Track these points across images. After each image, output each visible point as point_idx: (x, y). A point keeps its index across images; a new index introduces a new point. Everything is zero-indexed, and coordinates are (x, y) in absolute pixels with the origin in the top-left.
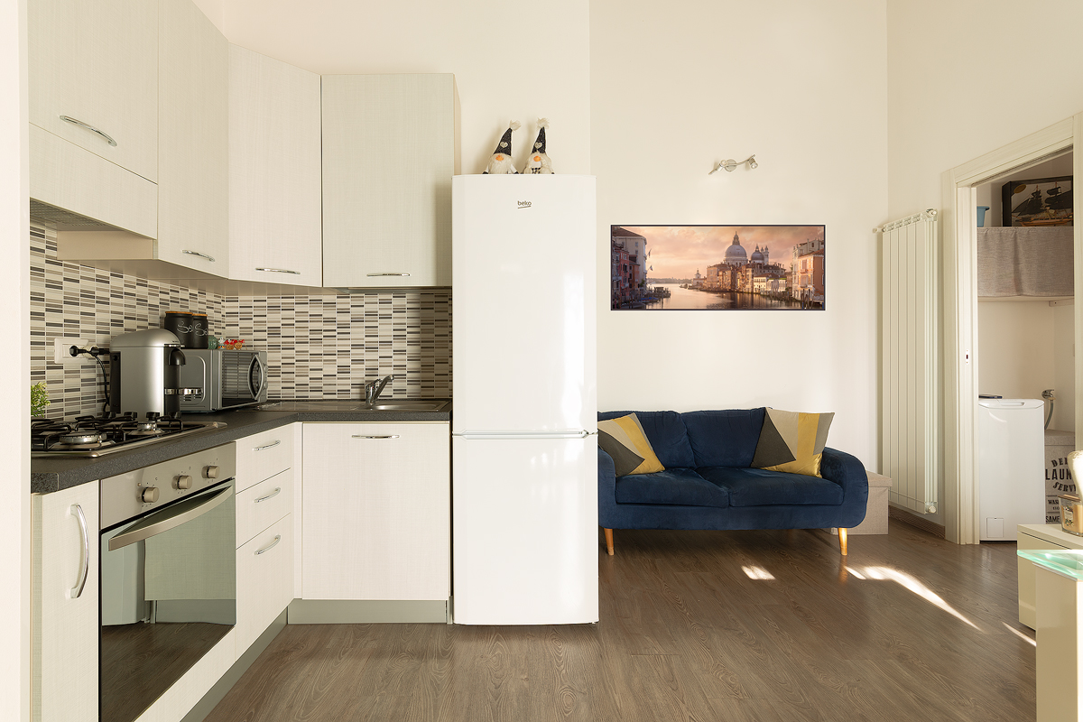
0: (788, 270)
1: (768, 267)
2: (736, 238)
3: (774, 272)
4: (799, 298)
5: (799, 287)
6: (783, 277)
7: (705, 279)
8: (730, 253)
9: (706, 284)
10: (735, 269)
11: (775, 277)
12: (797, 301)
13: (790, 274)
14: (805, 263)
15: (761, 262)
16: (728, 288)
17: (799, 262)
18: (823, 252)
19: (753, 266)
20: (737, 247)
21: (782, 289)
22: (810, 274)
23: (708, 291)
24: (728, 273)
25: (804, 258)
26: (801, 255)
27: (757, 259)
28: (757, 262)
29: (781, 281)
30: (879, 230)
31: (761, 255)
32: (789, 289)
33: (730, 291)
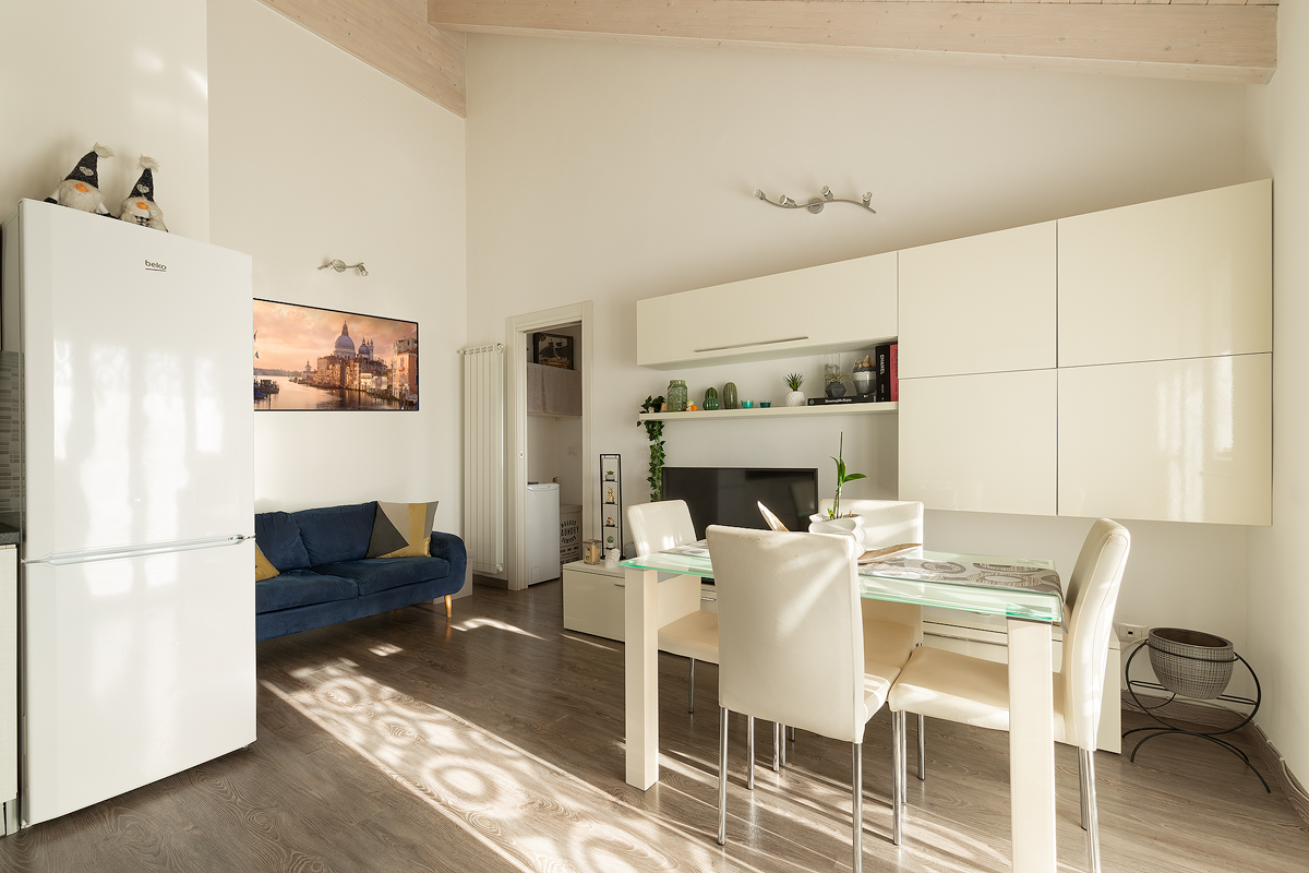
0: (390, 367)
1: (372, 363)
2: (345, 328)
3: (377, 368)
4: (397, 396)
5: (397, 386)
6: (386, 374)
7: (316, 372)
8: (339, 344)
9: (317, 379)
10: (344, 363)
11: (379, 374)
12: (396, 399)
13: (390, 371)
14: (402, 360)
15: (366, 356)
16: (338, 383)
17: (398, 358)
18: (416, 351)
19: (360, 361)
20: (346, 338)
21: (384, 387)
22: (406, 372)
23: (318, 386)
24: (338, 366)
25: (401, 356)
26: (400, 353)
27: (363, 353)
28: (364, 356)
29: (384, 378)
30: (462, 352)
31: (367, 349)
32: (390, 387)
33: (340, 388)
